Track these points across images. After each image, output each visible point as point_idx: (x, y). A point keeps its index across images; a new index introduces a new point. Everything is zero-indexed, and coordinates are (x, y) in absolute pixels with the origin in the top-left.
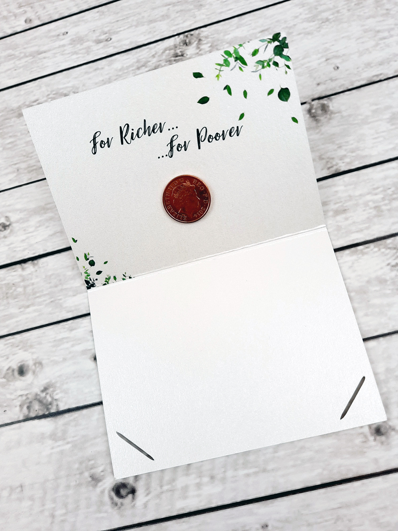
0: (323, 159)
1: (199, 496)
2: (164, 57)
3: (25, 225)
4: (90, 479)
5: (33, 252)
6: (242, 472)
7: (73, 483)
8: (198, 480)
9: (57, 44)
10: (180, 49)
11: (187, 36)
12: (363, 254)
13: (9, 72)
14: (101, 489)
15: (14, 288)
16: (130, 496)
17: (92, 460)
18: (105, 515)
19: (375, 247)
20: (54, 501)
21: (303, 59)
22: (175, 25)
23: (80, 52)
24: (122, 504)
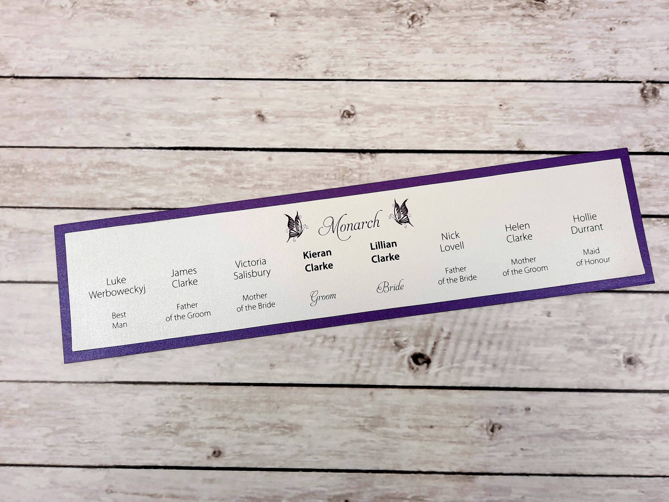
0: (643, 136)
1: (481, 376)
3: (369, 118)
4: (394, 345)
5: (373, 145)
6: (519, 367)
7: (379, 345)
8: (482, 365)
12: (654, 225)
14: (402, 354)
15: (350, 173)
16: (425, 365)
18: (402, 374)
19: (665, 222)
20: (361, 355)
21: (648, 41)
24: (418, 369)
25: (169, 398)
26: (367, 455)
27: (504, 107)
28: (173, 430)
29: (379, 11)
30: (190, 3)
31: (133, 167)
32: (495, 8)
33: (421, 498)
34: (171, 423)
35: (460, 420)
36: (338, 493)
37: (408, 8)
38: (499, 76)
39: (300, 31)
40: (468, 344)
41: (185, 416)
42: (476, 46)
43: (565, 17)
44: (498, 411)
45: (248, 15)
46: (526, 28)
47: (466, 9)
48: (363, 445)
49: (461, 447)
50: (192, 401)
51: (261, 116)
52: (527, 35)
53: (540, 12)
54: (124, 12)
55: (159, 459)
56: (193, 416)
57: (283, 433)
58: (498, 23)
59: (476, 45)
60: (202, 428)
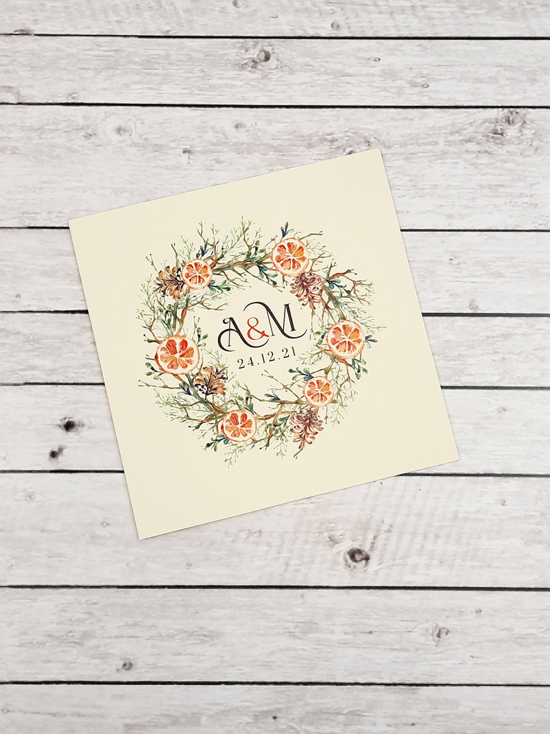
1: (427, 575)
2: (482, 129)
4: (328, 540)
6: (469, 563)
7: (312, 540)
8: (428, 562)
9: (366, 70)
10: (501, 125)
11: (512, 113)
13: (305, 86)
14: (338, 550)
16: (364, 562)
17: (333, 523)
18: (337, 573)
20: (291, 551)
22: (501, 95)
23: (391, 90)
24: (355, 567)
25: (72, 603)
26: (298, 665)
27: (455, 262)
28: (77, 640)
29: (310, 146)
30: (88, 136)
31: (24, 335)
32: (445, 142)
33: (358, 713)
34: (74, 632)
35: (402, 624)
36: (265, 708)
37: (345, 142)
38: (449, 224)
39: (218, 170)
40: (412, 538)
41: (90, 623)
42: (424, 189)
43: (527, 154)
44: (446, 614)
45: (156, 151)
46: (482, 167)
47: (413, 144)
48: (293, 654)
49: (403, 655)
50: (97, 606)
52: (483, 175)
53: (498, 148)
54: (9, 148)
55: (62, 673)
56: (100, 624)
57: (203, 642)
58: (448, 161)
59: (424, 187)
60: (110, 638)
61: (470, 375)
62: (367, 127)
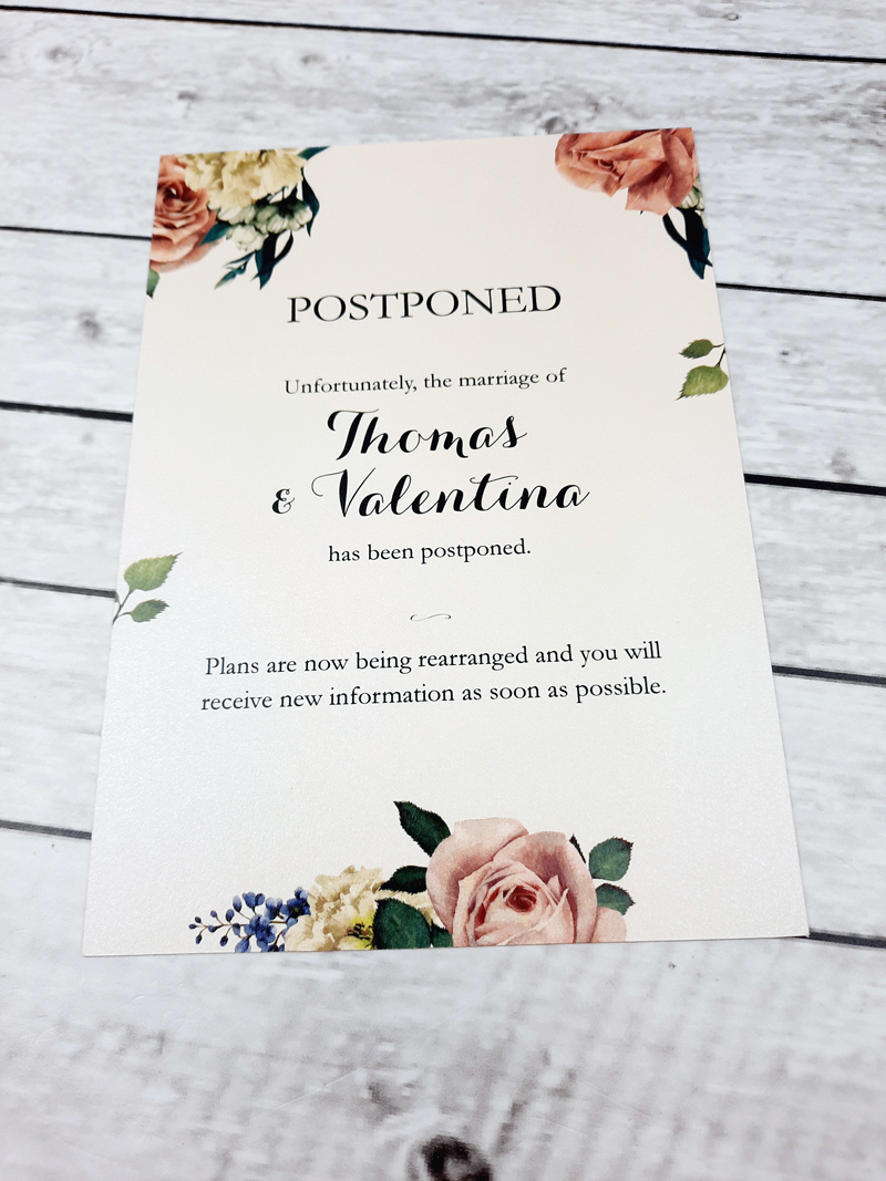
2: (861, 100)
4: (366, 1095)
7: (315, 1089)
14: (391, 1134)
17: (390, 1041)
23: (653, 19)
27: (795, 359)
29: (461, 103)
32: (775, 117)
37: (541, 101)
38: (781, 277)
39: (248, 133)
40: (636, 1127)
42: (720, 202)
45: (121, 92)
46: (862, 169)
47: (695, 115)
51: (91, 326)
52: (864, 185)
58: (782, 152)
59: (723, 198)
61: (834, 641)
62: (595, 77)
